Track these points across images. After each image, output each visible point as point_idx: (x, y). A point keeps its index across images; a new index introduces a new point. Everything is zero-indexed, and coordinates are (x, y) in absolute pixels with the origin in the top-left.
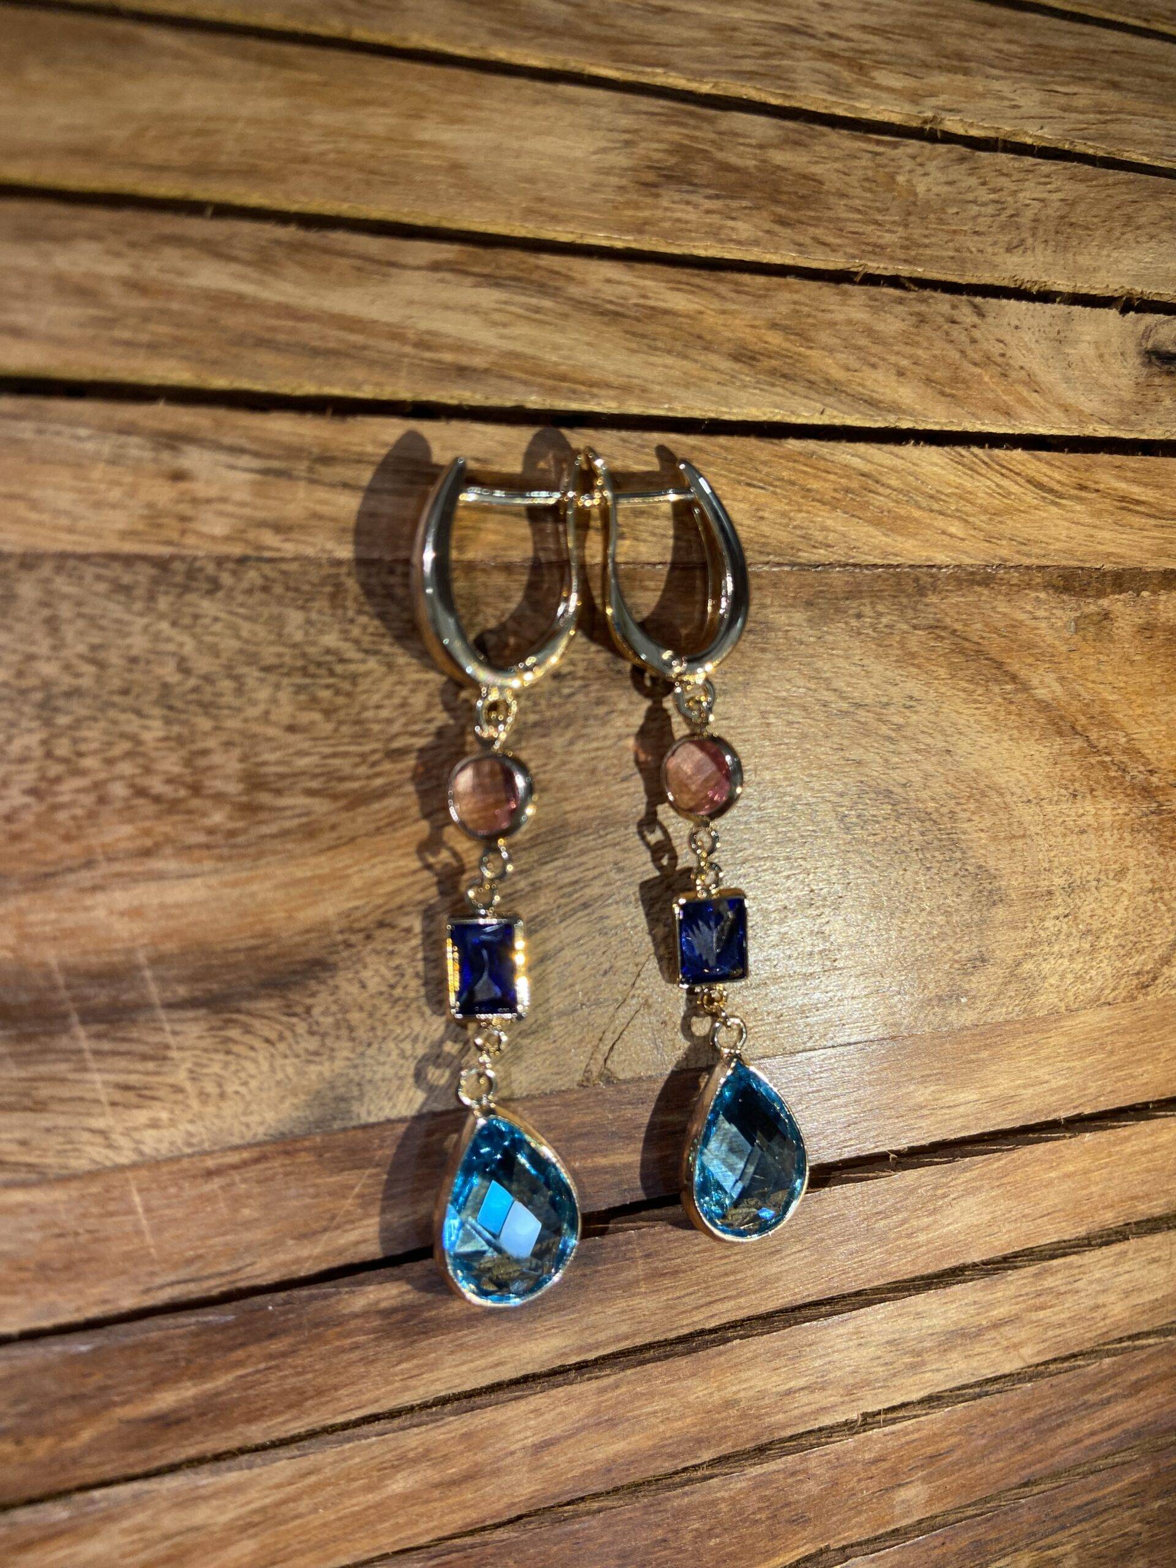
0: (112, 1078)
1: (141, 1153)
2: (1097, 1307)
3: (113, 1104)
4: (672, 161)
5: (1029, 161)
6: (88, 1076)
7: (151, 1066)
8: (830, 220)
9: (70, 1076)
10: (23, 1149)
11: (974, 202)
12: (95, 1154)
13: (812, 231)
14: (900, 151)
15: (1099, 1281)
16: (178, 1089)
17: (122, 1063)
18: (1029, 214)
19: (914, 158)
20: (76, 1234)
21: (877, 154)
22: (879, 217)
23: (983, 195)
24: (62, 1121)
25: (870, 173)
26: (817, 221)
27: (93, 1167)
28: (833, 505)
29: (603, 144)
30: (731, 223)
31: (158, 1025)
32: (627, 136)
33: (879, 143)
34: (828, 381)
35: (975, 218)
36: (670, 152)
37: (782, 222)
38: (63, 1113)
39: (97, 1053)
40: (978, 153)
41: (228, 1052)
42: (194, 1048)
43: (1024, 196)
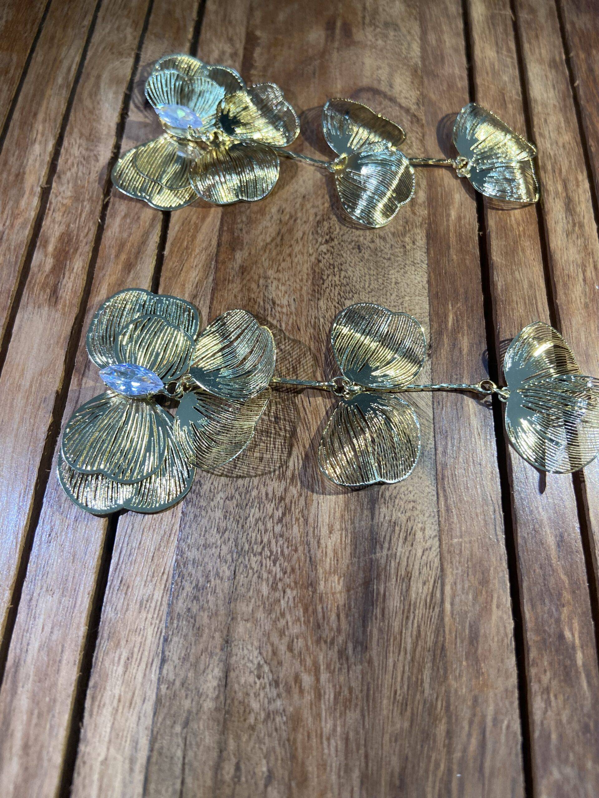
0: (400, 544)
1: (435, 536)
2: (564, 146)
3: (412, 545)
4: (48, 291)
5: (63, 151)
6: (398, 554)
7: (397, 529)
8: (78, 231)
9: (397, 561)
10: (427, 584)
11: (77, 174)
12: (433, 555)
13: (81, 238)
14: (53, 201)
15: (551, 145)
16: (409, 519)
17: (394, 540)
18: (84, 152)
19: (56, 196)
20: (468, 567)
21: (54, 211)
22: (79, 212)
23: (74, 170)
24: (417, 567)
25: (61, 214)
26: (78, 235)
27: (439, 557)
28: (194, 237)
29: (38, 317)
30: (75, 270)
31: (380, 524)
32: (36, 308)
33: (49, 209)
34: (143, 236)
35: (83, 174)
36: (45, 291)
37: (76, 250)
38: (413, 566)
39: (389, 549)
40: (58, 171)
41: (396, 498)
42: (392, 511)
43: (77, 153)
